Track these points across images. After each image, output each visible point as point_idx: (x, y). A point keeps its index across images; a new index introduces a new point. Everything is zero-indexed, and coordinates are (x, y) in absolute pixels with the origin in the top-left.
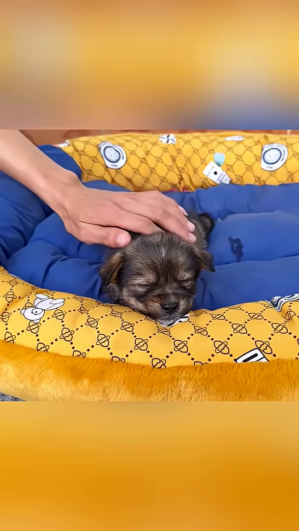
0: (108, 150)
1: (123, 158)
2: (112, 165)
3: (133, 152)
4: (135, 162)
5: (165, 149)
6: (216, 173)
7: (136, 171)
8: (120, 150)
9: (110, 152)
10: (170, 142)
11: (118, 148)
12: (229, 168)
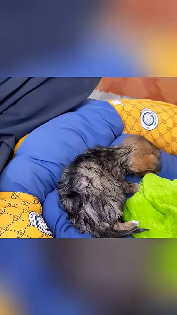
0: (147, 115)
1: (155, 124)
2: (146, 127)
3: (164, 122)
4: (163, 129)
7: (162, 136)
8: (155, 117)
9: (148, 117)
11: (155, 115)
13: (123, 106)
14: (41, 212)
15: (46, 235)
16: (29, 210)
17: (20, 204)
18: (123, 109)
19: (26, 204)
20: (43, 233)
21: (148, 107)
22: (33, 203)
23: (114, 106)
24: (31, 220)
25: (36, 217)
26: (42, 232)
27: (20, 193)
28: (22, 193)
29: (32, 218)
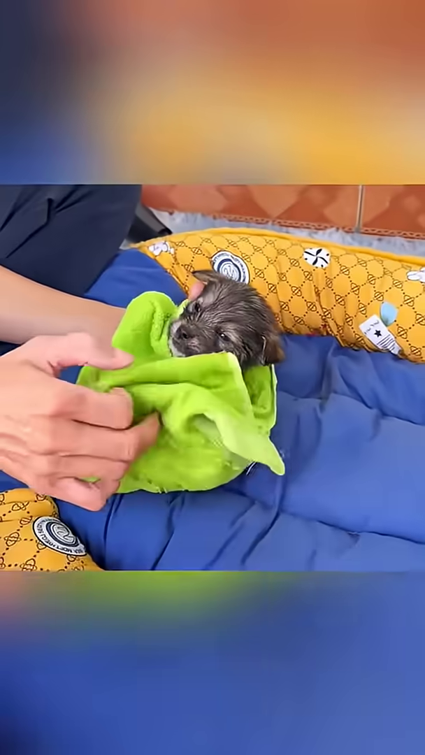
0: (225, 265)
1: (244, 280)
3: (260, 274)
5: (309, 275)
6: (378, 333)
10: (320, 262)
11: (240, 262)
12: (401, 333)
13: (175, 253)
14: (57, 512)
15: (75, 559)
16: (31, 517)
17: (10, 512)
18: (176, 260)
19: (21, 508)
20: (70, 555)
21: (224, 247)
22: (36, 501)
23: (156, 256)
24: (38, 535)
25: (48, 526)
26: (68, 555)
27: (3, 493)
28: (9, 491)
29: (41, 531)
